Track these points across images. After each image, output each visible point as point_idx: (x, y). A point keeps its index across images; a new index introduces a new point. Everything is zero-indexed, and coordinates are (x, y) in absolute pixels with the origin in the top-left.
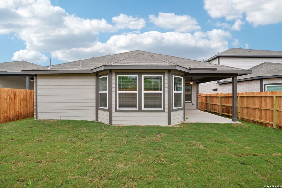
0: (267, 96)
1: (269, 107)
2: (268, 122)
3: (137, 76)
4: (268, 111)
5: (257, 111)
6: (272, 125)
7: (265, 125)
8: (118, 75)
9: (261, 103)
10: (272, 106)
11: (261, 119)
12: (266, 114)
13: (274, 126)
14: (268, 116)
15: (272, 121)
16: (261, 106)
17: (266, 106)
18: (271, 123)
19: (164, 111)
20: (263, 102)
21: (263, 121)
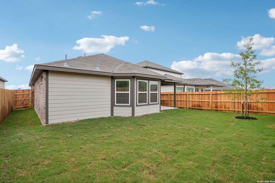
0: (184, 94)
1: (185, 99)
2: (184, 106)
3: (147, 81)
4: (184, 102)
5: (179, 102)
6: (186, 108)
7: (183, 108)
8: (138, 80)
9: (181, 97)
10: (187, 99)
11: (181, 105)
12: (184, 103)
13: (188, 108)
14: (184, 104)
15: (187, 106)
16: (181, 99)
17: (184, 99)
18: (186, 107)
19: (158, 104)
20: (182, 97)
21: (182, 106)
